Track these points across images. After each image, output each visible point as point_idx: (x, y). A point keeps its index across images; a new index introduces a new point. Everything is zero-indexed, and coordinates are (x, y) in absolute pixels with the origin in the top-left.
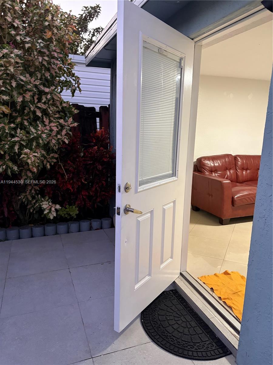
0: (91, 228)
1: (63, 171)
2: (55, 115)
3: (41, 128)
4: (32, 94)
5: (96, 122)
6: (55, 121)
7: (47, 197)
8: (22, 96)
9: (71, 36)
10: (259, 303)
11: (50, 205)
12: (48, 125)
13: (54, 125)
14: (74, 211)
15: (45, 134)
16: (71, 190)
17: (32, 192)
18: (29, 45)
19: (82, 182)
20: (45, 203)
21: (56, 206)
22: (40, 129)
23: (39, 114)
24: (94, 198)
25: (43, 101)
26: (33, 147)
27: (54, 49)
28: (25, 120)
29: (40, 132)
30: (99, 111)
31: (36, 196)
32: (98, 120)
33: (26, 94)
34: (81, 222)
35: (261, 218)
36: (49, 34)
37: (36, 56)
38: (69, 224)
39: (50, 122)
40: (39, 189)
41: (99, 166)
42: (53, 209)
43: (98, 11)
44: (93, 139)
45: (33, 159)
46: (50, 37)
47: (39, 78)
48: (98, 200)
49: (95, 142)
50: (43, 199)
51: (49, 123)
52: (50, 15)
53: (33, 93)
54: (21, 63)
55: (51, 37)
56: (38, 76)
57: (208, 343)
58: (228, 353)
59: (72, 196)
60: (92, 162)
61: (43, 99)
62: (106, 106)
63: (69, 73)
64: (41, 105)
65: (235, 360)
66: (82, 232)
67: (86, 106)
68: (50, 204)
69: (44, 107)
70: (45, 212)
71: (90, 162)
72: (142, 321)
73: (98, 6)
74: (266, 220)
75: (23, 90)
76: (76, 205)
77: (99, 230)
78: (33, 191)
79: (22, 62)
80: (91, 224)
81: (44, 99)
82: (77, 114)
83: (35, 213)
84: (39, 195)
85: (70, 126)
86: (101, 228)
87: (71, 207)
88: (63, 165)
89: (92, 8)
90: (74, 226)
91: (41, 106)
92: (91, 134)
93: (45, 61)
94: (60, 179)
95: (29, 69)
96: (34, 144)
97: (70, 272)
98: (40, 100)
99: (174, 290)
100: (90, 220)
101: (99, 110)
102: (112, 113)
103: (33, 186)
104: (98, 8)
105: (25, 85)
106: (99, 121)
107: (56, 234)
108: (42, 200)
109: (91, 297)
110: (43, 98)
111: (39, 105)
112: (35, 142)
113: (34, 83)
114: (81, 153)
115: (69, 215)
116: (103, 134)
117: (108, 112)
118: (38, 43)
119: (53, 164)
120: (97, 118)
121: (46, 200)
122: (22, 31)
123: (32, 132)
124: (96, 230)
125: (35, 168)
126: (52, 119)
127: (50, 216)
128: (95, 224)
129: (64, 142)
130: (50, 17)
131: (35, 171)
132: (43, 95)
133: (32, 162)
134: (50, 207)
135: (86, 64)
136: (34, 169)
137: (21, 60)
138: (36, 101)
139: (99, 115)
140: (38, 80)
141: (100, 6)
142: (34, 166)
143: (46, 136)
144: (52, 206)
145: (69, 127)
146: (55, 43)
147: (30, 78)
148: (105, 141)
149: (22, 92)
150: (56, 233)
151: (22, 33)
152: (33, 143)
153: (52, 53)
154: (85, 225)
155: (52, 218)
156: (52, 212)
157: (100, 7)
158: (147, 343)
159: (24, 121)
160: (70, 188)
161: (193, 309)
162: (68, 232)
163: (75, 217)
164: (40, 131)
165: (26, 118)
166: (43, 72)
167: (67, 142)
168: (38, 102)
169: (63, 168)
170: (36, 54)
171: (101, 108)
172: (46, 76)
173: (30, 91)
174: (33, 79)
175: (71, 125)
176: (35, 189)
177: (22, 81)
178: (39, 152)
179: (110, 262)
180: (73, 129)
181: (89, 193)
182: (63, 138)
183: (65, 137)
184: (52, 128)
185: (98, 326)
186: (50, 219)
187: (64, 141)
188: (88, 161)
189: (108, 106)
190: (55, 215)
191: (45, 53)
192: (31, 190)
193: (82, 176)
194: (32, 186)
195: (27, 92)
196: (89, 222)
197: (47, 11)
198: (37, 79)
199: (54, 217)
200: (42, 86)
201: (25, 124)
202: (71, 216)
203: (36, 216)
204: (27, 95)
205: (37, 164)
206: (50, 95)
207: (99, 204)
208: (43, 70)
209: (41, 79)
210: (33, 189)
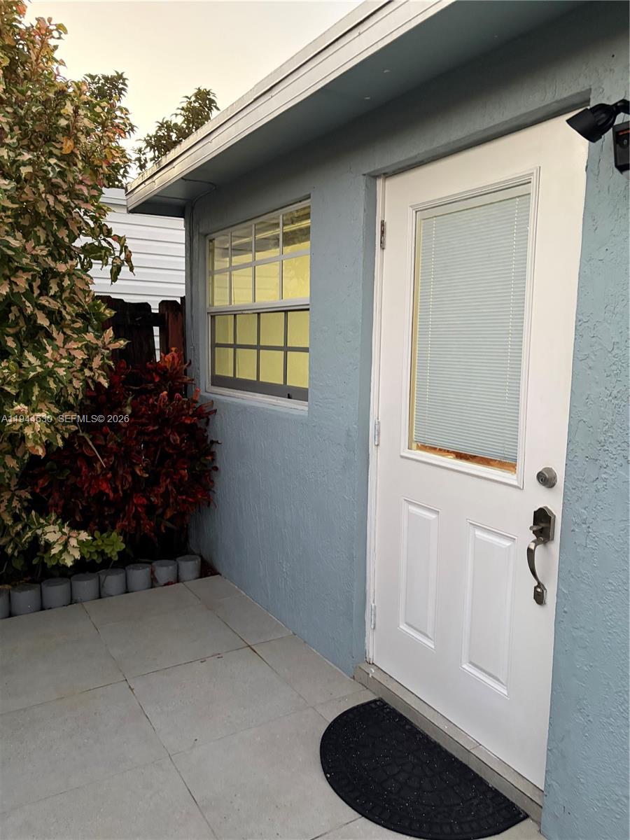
0: (153, 583)
1: (93, 451)
2: (73, 323)
3: (52, 355)
4: (30, 278)
5: (152, 336)
6: (75, 336)
7: (53, 514)
8: (8, 282)
9: (112, 150)
10: (586, 697)
11: (64, 534)
12: (62, 346)
13: (76, 347)
14: (115, 544)
15: (64, 369)
16: (108, 495)
17: (14, 505)
18: (29, 169)
19: (134, 474)
20: (52, 530)
21: (79, 534)
22: (50, 357)
23: (43, 321)
24: (160, 511)
25: (52, 293)
26: (34, 398)
27: (81, 178)
28: (8, 336)
29: (50, 364)
30: (157, 311)
31: (24, 515)
32: (156, 330)
33: (16, 277)
34: (131, 570)
35: (578, 524)
36: (68, 145)
37: (43, 193)
38: (101, 576)
39: (67, 339)
40: (30, 497)
41: (175, 435)
42: (73, 542)
43: (121, 86)
44: (154, 374)
45: (38, 427)
46: (69, 152)
47: (42, 242)
48: (169, 514)
49: (159, 381)
50: (42, 521)
51: (65, 343)
52: (68, 103)
53: (32, 275)
54: (12, 209)
55: (72, 152)
56: (39, 237)
57: (475, 802)
58: (522, 816)
59: (106, 509)
60: (156, 428)
61: (51, 288)
62: (175, 301)
63: (98, 229)
64: (47, 301)
65: (538, 829)
66: (132, 592)
67: (127, 301)
68: (66, 530)
69: (54, 305)
70: (54, 551)
71: (154, 426)
72: (329, 776)
73: (120, 77)
74: (589, 527)
75: (10, 269)
76: (118, 530)
77: (173, 585)
78: (15, 503)
79: (15, 206)
80: (152, 572)
81: (53, 288)
82: (112, 318)
83: (18, 556)
84: (33, 512)
85: (109, 346)
86: (178, 580)
87: (105, 535)
88: (91, 436)
89: (106, 78)
90: (113, 581)
91: (50, 303)
92: (148, 363)
93: (61, 205)
94: (84, 469)
95: (20, 220)
96: (36, 390)
97: (130, 687)
98: (44, 289)
99: (378, 701)
100: (150, 563)
101: (159, 309)
102: (192, 317)
103: (15, 490)
104: (121, 81)
105: (15, 258)
106: (158, 334)
107: (71, 604)
108: (39, 523)
109: (196, 740)
110: (51, 285)
111: (43, 301)
112: (37, 386)
113: (34, 252)
114: (126, 406)
115: (102, 553)
116: (176, 362)
117: (182, 314)
118: (49, 165)
119: (67, 435)
120: (154, 328)
121: (51, 522)
122: (9, 136)
123: (30, 363)
124: (165, 585)
125: (41, 446)
126: (69, 332)
127: (64, 559)
128: (164, 571)
129: (98, 385)
130: (69, 109)
131: (40, 454)
132: (51, 278)
133: (35, 435)
134: (66, 537)
135: (127, 208)
136: (38, 450)
137: (13, 203)
138: (37, 292)
139: (159, 319)
140: (42, 245)
141: (124, 76)
142: (39, 441)
143: (65, 373)
144: (71, 534)
145: (108, 349)
146: (80, 165)
147: (25, 241)
148: (181, 378)
149: (7, 272)
150: (72, 601)
151: (11, 141)
152: (32, 390)
153: (77, 187)
154: (139, 575)
155: (71, 564)
156: (70, 549)
157: (124, 79)
158: (351, 822)
159: (6, 338)
160: (107, 491)
161: (427, 735)
162: (100, 597)
163: (116, 559)
164: (51, 361)
165: (11, 331)
166: (55, 227)
167: (106, 385)
168: (40, 295)
169: (91, 443)
170: (44, 189)
171: (163, 304)
172: (61, 237)
173: (25, 270)
174: (32, 243)
175: (112, 345)
176: (20, 497)
177: (8, 249)
178: (44, 408)
179: (219, 654)
180: (116, 354)
181: (148, 499)
182: (97, 375)
183: (100, 372)
184: (73, 353)
185: (231, 802)
186: (65, 566)
187: (100, 383)
188: (148, 425)
189: (179, 301)
190: (78, 556)
191: (60, 187)
192: (10, 501)
193: (137, 461)
194: (12, 491)
195: (20, 273)
196: (148, 569)
197: (62, 94)
198: (38, 243)
199: (76, 561)
200: (50, 258)
201: (9, 344)
202: (104, 558)
203: (18, 564)
204: (19, 279)
205: (44, 439)
206: (69, 280)
207: (169, 525)
208: (54, 223)
209: (46, 243)
210: (15, 498)
